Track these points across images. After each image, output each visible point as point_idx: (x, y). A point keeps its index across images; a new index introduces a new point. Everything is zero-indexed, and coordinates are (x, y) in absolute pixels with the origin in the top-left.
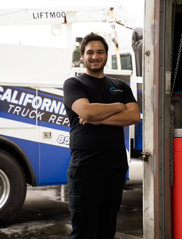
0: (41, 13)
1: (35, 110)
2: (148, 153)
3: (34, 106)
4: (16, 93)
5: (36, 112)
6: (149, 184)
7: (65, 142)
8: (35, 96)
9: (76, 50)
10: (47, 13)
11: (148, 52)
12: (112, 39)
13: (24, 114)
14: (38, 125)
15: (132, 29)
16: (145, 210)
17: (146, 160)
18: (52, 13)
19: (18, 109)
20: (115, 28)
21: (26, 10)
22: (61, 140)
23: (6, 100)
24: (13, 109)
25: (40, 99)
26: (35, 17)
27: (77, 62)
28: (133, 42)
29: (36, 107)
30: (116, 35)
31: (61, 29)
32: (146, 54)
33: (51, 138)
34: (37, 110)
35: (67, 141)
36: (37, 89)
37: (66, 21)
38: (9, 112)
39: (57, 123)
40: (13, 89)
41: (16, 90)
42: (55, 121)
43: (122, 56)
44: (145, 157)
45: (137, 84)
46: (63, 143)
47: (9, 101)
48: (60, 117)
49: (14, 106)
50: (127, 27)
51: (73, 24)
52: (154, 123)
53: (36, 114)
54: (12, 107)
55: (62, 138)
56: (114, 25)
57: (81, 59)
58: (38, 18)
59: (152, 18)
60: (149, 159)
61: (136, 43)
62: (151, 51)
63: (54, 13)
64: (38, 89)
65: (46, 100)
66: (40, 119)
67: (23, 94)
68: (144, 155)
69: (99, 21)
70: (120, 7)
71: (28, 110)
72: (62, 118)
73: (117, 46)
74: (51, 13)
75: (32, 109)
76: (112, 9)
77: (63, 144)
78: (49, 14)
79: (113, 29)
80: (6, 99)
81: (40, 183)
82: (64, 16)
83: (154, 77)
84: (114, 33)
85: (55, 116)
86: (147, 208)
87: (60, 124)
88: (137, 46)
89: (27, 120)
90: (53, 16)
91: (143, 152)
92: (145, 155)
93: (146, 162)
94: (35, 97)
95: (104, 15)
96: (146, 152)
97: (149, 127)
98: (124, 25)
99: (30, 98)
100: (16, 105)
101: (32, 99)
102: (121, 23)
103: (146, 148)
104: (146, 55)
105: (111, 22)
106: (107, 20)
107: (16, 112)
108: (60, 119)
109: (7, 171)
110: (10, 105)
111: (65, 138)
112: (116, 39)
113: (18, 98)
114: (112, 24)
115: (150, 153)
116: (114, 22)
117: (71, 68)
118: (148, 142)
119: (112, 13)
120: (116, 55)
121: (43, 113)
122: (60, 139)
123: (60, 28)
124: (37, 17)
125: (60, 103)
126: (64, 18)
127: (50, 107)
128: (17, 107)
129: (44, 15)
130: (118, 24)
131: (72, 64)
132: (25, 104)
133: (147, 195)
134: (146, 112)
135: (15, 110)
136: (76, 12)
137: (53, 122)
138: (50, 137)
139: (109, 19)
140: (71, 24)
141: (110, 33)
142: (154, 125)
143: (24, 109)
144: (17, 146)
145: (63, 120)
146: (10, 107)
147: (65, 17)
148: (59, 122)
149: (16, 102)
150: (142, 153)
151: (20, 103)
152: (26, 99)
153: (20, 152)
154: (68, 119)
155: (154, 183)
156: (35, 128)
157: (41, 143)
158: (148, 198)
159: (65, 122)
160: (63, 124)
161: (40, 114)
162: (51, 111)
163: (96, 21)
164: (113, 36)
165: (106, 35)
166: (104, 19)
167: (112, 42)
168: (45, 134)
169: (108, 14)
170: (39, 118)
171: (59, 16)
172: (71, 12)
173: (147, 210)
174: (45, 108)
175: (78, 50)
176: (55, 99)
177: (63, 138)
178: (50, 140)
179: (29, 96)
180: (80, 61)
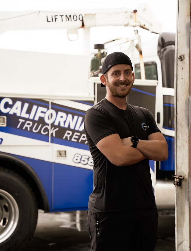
0: (55, 16)
1: (48, 125)
2: (181, 177)
3: (47, 120)
4: (26, 105)
5: (49, 127)
6: (183, 214)
7: (82, 162)
8: (48, 109)
9: (94, 58)
10: (62, 16)
11: (182, 57)
12: (135, 45)
13: (36, 129)
14: (52, 142)
15: (158, 34)
16: (178, 245)
17: (179, 184)
18: (68, 16)
19: (29, 124)
20: (138, 33)
21: (38, 13)
22: (77, 160)
23: (15, 114)
24: (23, 124)
25: (54, 112)
26: (49, 20)
27: (95, 71)
28: (159, 49)
29: (49, 122)
30: (140, 40)
31: (78, 35)
32: (179, 59)
33: (66, 156)
34: (50, 125)
35: (84, 161)
36: (50, 101)
37: (83, 25)
38: (18, 127)
39: (73, 140)
40: (24, 101)
41: (27, 102)
42: (71, 137)
43: (146, 65)
44: (179, 181)
45: (164, 96)
46: (80, 162)
47: (18, 114)
48: (76, 133)
49: (24, 121)
50: (152, 32)
51: (91, 29)
52: (189, 140)
53: (49, 130)
54: (22, 122)
55: (78, 157)
56: (137, 30)
57: (100, 68)
58: (53, 21)
59: (187, 16)
60: (184, 183)
61: (162, 50)
62: (186, 55)
63: (70, 16)
64: (52, 102)
65: (60, 114)
66: (54, 135)
67: (35, 107)
68: (176, 178)
69: (120, 25)
70: (145, 9)
71: (41, 125)
72: (79, 134)
73: (141, 53)
74: (66, 16)
75: (45, 124)
76: (135, 11)
77: (80, 164)
78: (64, 17)
79: (136, 34)
80: (15, 112)
81: (53, 208)
82: (81, 19)
83: (189, 85)
84: (138, 39)
85: (71, 133)
86: (181, 243)
87: (76, 141)
88: (163, 53)
89: (38, 136)
90: (68, 19)
91: (175, 174)
92: (179, 178)
93: (179, 187)
94: (49, 111)
95: (126, 18)
96: (180, 175)
97: (183, 145)
98: (148, 30)
99: (42, 112)
100: (26, 119)
101: (45, 113)
102: (145, 27)
103: (179, 170)
104: (179, 61)
105: (134, 26)
106: (130, 24)
107: (26, 128)
108: (76, 135)
109: (16, 194)
110: (20, 120)
111: (82, 157)
112: (140, 45)
113: (29, 111)
114: (136, 28)
115: (184, 176)
116: (138, 26)
117: (89, 78)
118: (182, 163)
119: (135, 16)
120: (139, 64)
121: (57, 129)
122: (76, 158)
123: (77, 33)
124: (51, 20)
125: (76, 117)
126: (81, 22)
127: (65, 122)
128: (28, 122)
129: (59, 18)
130: (142, 29)
131: (90, 73)
132: (37, 119)
133: (181, 226)
134: (179, 127)
135: (26, 125)
136: (95, 14)
137: (69, 139)
138: (64, 156)
139: (132, 23)
140: (89, 28)
141: (133, 39)
142: (189, 142)
143: (36, 124)
144: (27, 166)
145: (80, 136)
146: (20, 121)
147: (83, 21)
148: (75, 138)
149: (27, 116)
150: (175, 176)
151: (31, 117)
152: (38, 112)
153: (31, 173)
154: (85, 135)
155: (189, 212)
156: (48, 146)
157: (54, 163)
158: (182, 230)
159: (82, 138)
160: (80, 141)
161: (54, 129)
162: (66, 126)
163: (117, 25)
164: (136, 42)
165: (128, 41)
166: (126, 23)
167: (136, 49)
168: (59, 152)
169: (131, 16)
170: (52, 134)
171: (75, 19)
172: (90, 14)
173: (181, 245)
174: (59, 123)
175: (97, 57)
176: (70, 113)
177: (80, 157)
178: (65, 159)
179: (41, 109)
180: (99, 71)
